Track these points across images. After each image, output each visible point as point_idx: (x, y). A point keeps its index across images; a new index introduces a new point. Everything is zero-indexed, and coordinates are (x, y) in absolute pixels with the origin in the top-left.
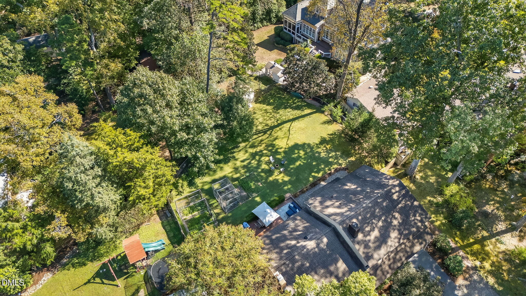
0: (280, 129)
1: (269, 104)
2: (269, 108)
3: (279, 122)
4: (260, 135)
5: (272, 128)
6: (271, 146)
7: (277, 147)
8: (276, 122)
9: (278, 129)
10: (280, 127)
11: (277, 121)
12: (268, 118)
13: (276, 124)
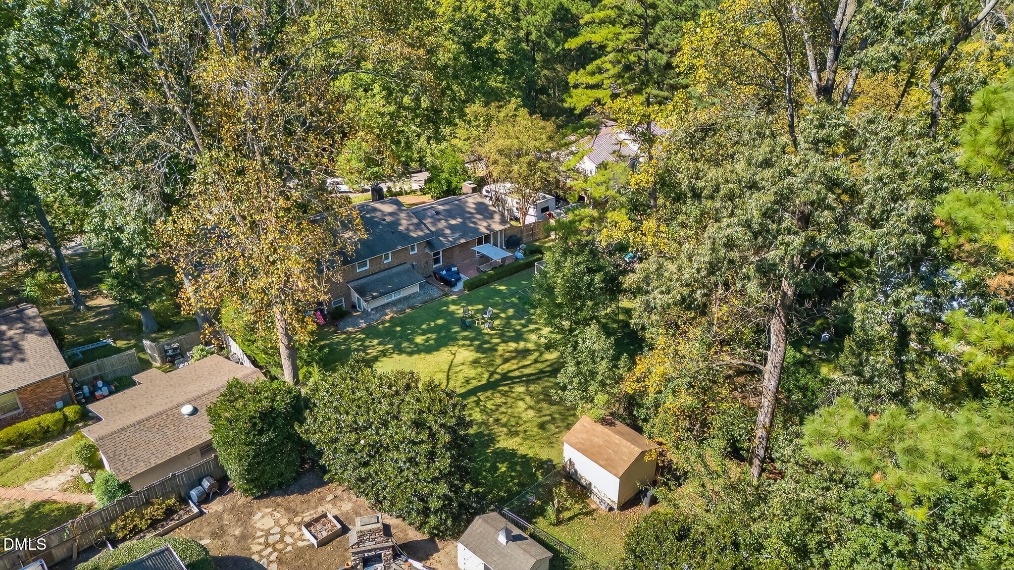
0: (467, 382)
1: (509, 456)
2: (505, 443)
3: (474, 398)
4: (517, 373)
5: (491, 386)
6: (485, 348)
7: (471, 348)
8: (482, 398)
9: (474, 383)
10: (470, 387)
11: (479, 400)
12: (503, 409)
13: (482, 396)
